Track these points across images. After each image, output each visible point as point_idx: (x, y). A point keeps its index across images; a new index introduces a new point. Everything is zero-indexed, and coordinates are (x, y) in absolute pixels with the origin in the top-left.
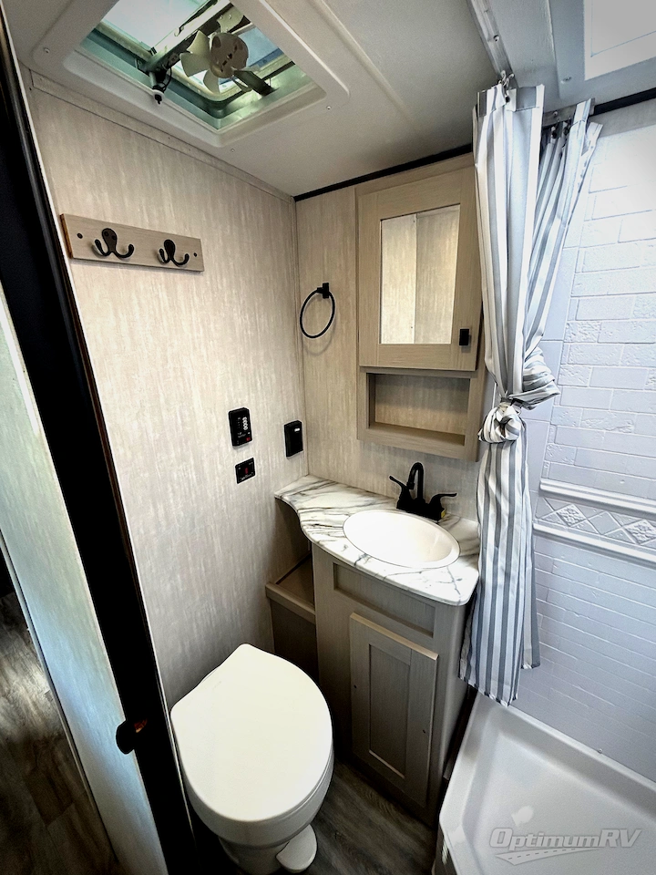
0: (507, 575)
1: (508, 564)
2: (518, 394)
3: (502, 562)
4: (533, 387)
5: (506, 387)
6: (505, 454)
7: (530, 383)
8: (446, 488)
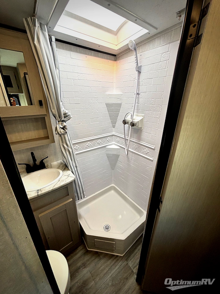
0: (76, 167)
1: (76, 164)
2: (63, 119)
3: (74, 165)
4: (67, 116)
5: (60, 118)
6: (66, 136)
7: (66, 115)
8: (42, 157)
